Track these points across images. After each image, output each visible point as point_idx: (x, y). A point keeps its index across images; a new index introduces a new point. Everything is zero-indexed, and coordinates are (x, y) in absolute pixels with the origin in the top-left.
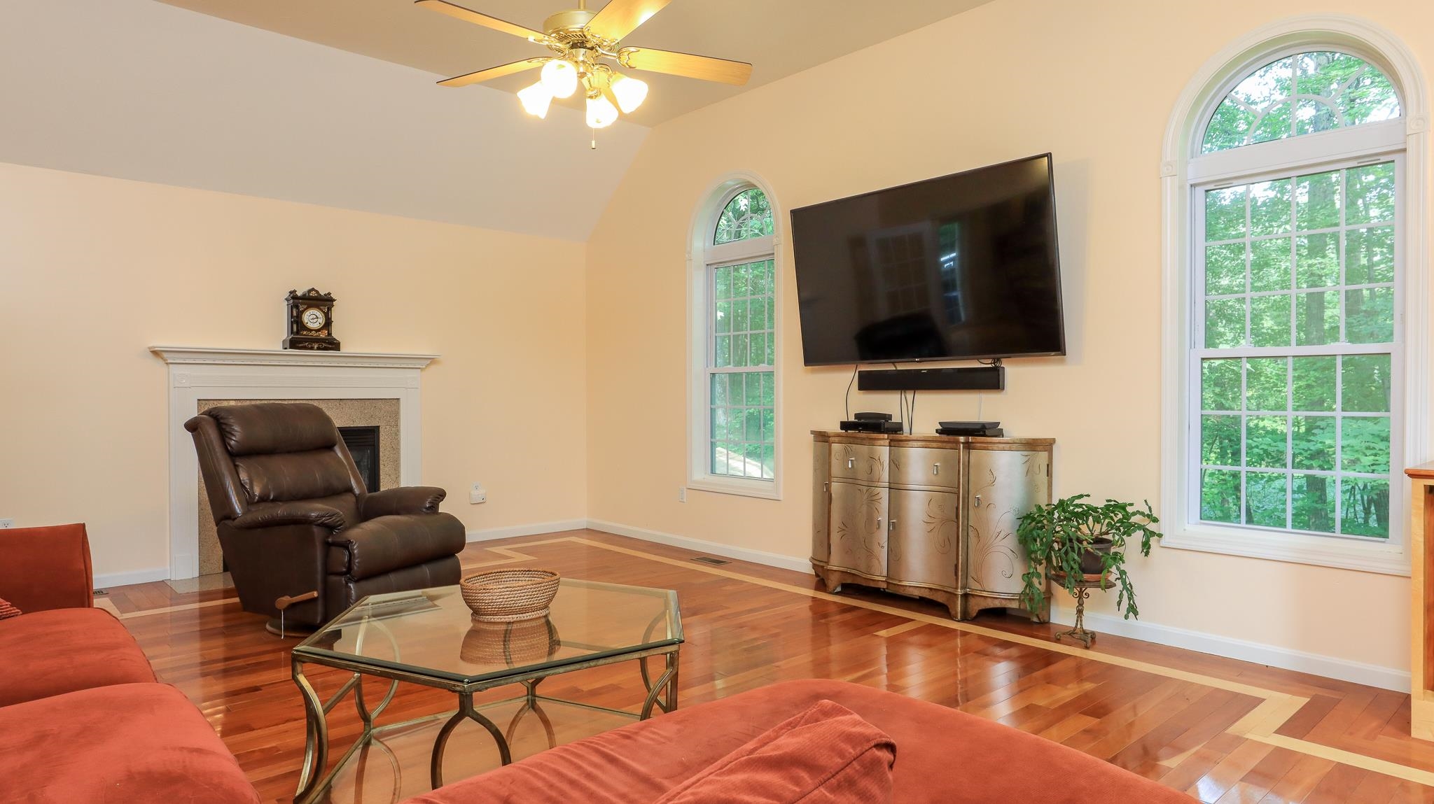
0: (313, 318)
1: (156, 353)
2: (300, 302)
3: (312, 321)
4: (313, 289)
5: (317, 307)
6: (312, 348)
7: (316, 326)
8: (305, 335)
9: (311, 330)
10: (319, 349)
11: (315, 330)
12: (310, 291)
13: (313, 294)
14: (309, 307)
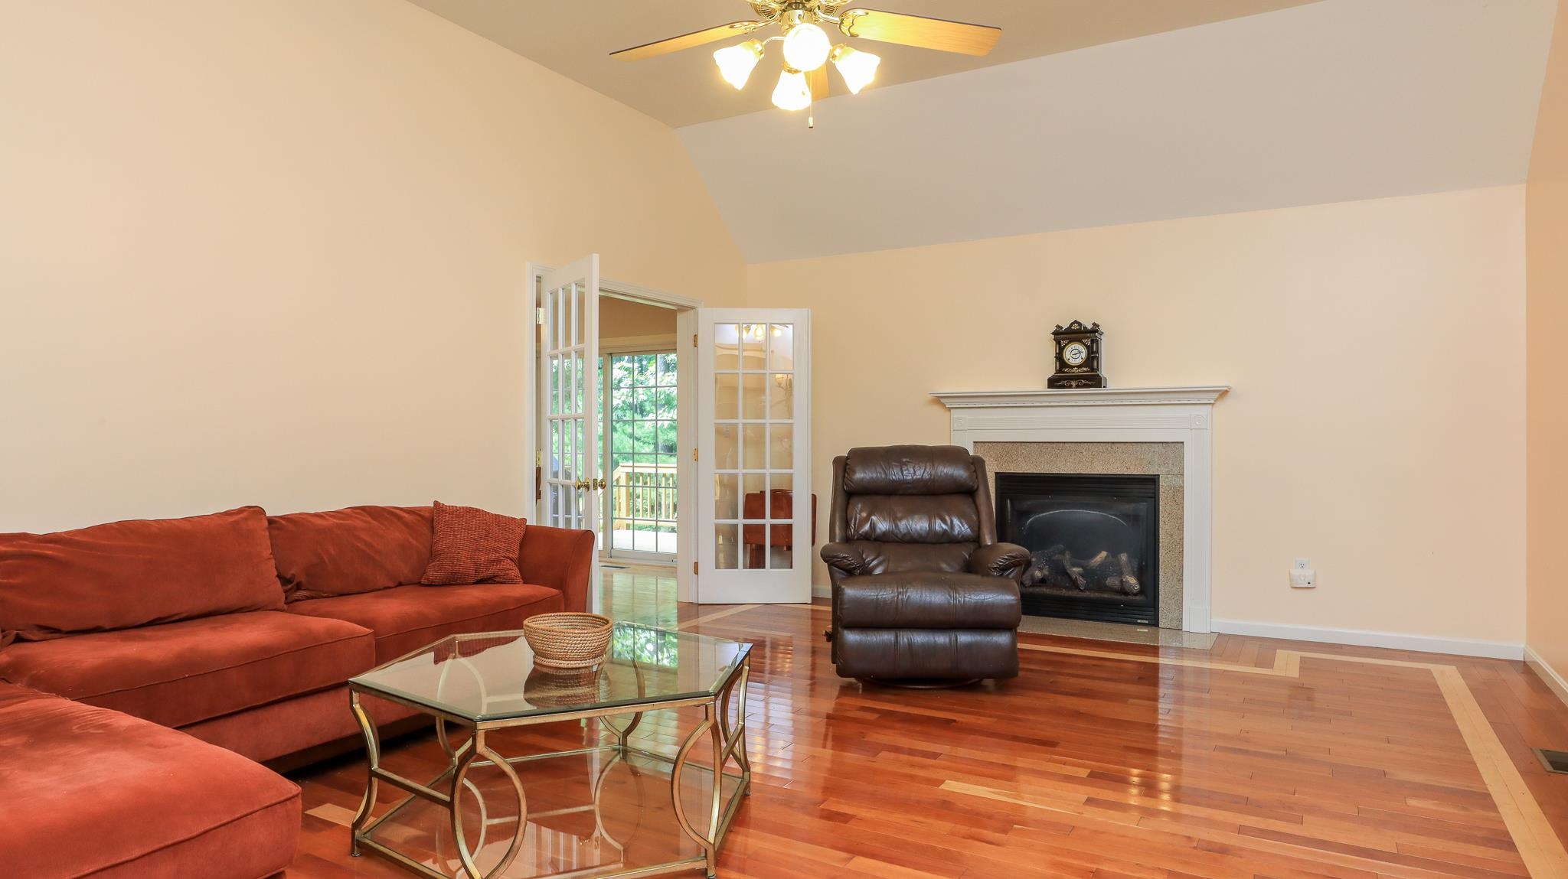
0: (1075, 354)
1: (939, 400)
2: (1064, 336)
3: (1074, 356)
4: (1076, 322)
5: (1080, 341)
6: (1070, 387)
7: (1078, 361)
8: (1067, 372)
9: (1072, 367)
10: (1078, 387)
11: (1077, 367)
12: (1072, 324)
13: (1075, 327)
14: (1071, 341)
